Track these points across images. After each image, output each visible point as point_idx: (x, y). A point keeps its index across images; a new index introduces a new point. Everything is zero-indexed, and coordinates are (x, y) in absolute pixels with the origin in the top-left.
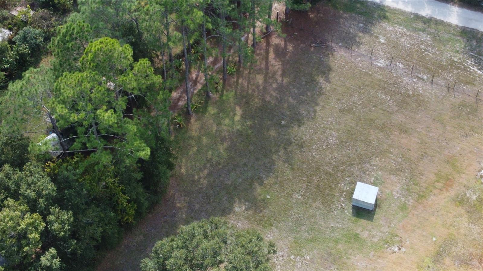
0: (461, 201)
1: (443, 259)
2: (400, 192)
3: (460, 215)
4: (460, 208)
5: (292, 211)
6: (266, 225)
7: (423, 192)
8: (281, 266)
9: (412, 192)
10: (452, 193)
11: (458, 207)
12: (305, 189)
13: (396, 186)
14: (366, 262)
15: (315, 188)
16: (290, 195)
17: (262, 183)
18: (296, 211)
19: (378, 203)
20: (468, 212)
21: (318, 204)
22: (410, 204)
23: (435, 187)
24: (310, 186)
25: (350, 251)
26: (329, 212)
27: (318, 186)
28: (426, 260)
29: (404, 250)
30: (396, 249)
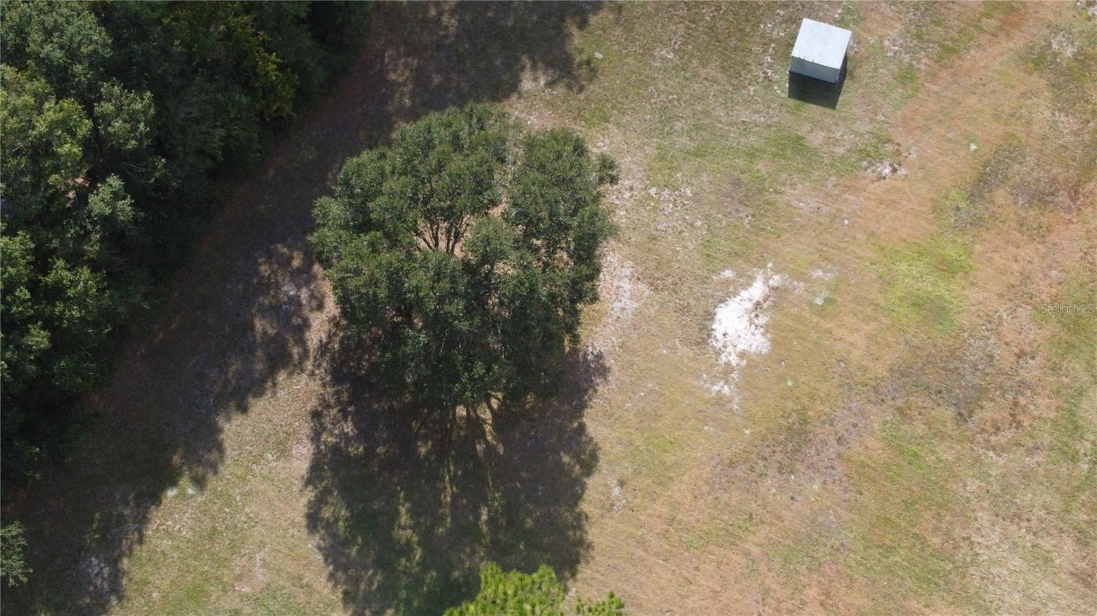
0: (1039, 60)
1: (990, 191)
2: (900, 41)
3: (1034, 93)
4: (1035, 78)
5: (652, 88)
6: (594, 119)
7: (952, 39)
8: (627, 210)
9: (928, 41)
10: (1018, 42)
11: (1030, 74)
12: (682, 36)
13: (893, 28)
14: (817, 199)
15: (706, 33)
16: (648, 51)
17: (583, 24)
18: (662, 87)
19: (849, 66)
20: (1053, 85)
21: (711, 70)
22: (923, 67)
23: (981, 30)
24: (695, 29)
25: (784, 175)
26: (736, 88)
27: (711, 29)
28: (953, 193)
29: (905, 172)
30: (887, 171)
